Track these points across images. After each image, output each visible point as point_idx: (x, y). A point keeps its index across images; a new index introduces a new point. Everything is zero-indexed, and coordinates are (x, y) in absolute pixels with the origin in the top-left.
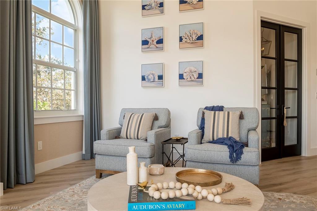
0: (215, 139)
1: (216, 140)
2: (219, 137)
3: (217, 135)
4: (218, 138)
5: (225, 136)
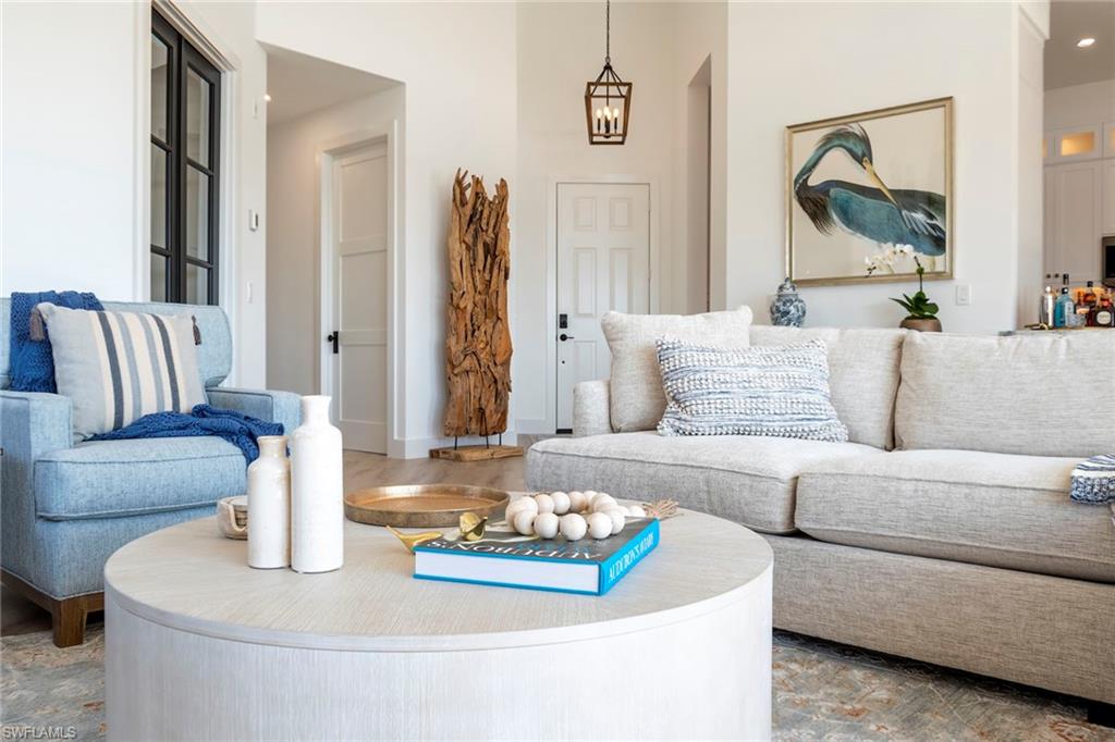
0: (128, 419)
1: (133, 424)
2: (143, 414)
3: (137, 407)
4: (137, 417)
5: (169, 407)
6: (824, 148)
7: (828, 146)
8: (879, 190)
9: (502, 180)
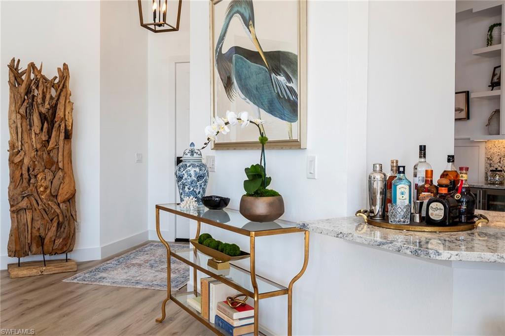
6: (230, 16)
7: (231, 14)
8: (258, 53)
9: (64, 64)
